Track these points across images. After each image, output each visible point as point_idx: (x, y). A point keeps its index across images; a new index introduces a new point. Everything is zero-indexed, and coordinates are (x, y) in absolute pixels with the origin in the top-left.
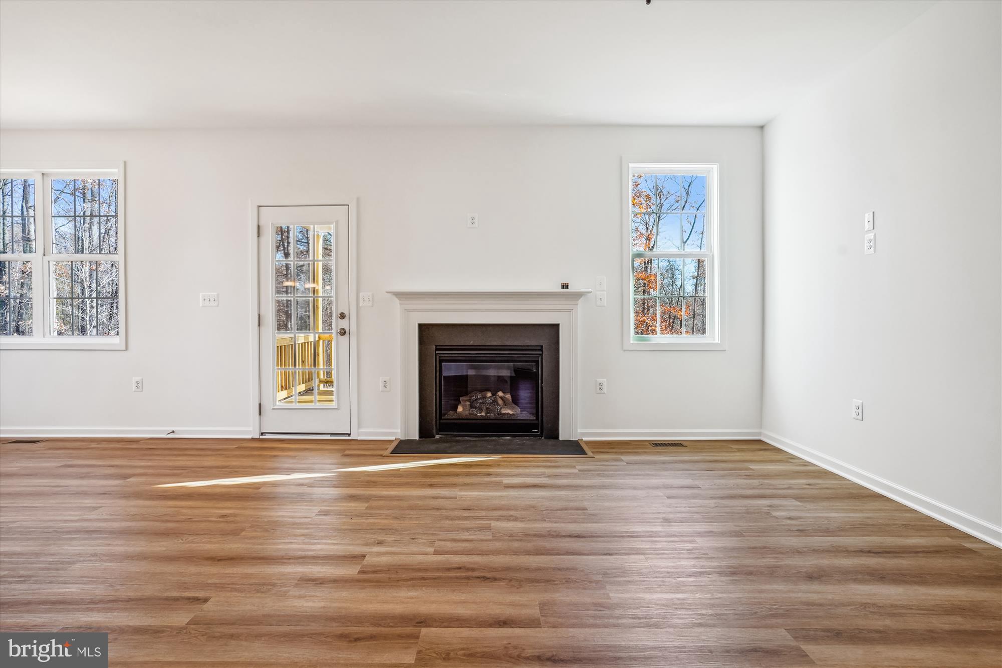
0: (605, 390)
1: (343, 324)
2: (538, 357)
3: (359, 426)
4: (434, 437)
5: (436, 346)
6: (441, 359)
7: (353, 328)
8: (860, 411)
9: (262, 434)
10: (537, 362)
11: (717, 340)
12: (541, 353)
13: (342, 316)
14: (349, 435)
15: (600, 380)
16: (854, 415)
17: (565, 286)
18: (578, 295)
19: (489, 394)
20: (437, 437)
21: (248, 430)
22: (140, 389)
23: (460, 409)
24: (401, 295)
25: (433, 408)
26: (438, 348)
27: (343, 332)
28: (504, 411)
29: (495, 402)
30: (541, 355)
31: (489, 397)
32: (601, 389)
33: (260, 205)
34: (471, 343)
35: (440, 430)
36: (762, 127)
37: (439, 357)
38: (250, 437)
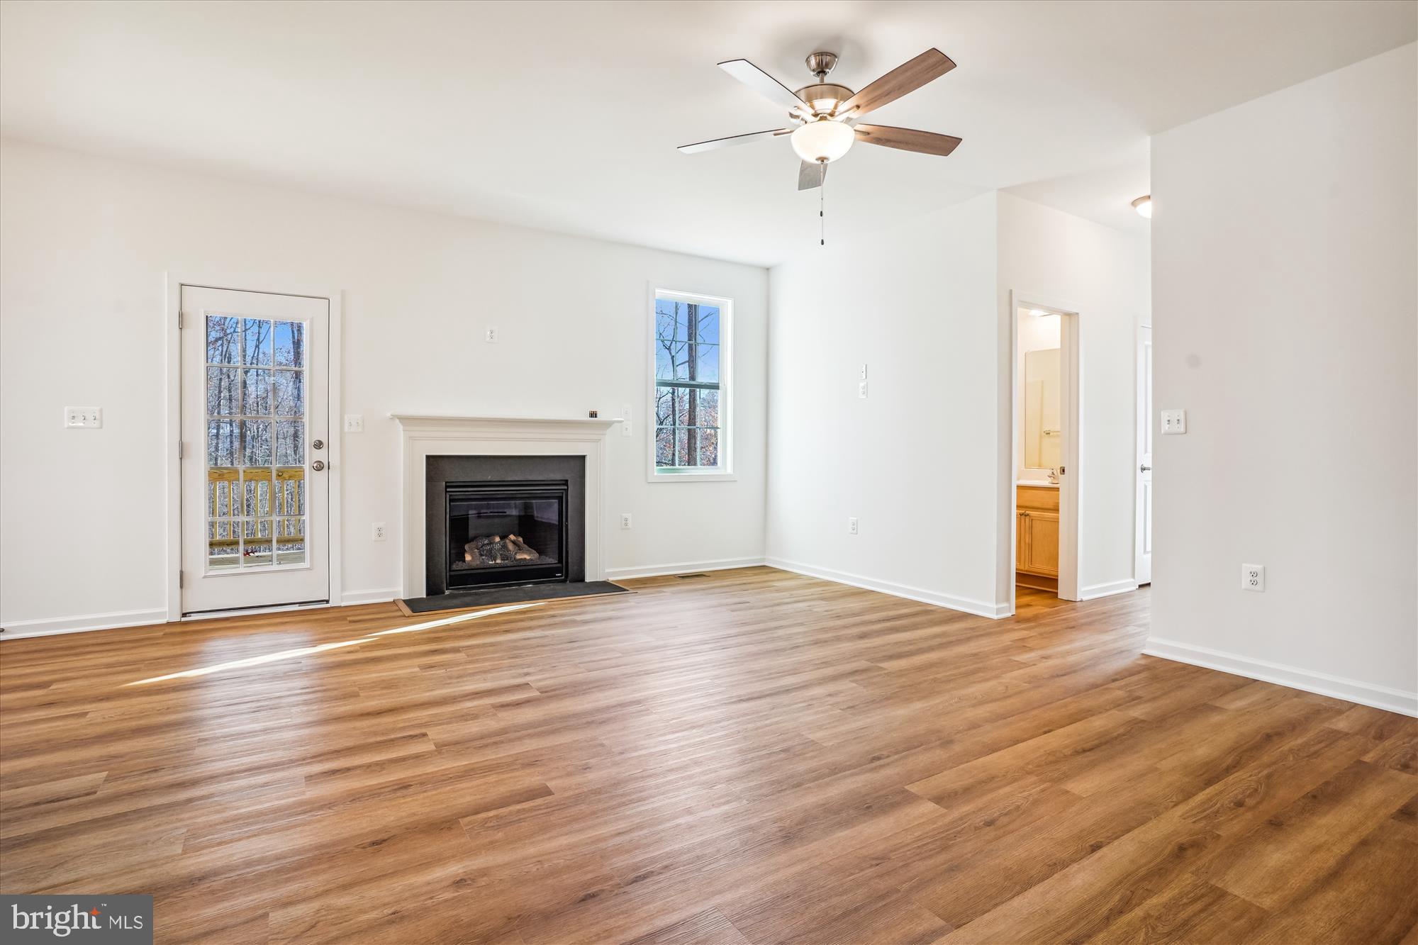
0: (630, 525)
1: (320, 455)
2: (562, 493)
3: (343, 588)
4: (444, 593)
5: (446, 483)
6: (452, 498)
7: (335, 460)
8: (855, 526)
9: (184, 615)
10: (560, 499)
11: (729, 470)
12: (566, 488)
13: (319, 445)
14: (327, 602)
15: (625, 515)
16: (851, 530)
17: (593, 415)
18: (608, 424)
19: (497, 539)
20: (447, 592)
21: (164, 611)
23: (468, 558)
24: (406, 420)
25: (442, 559)
26: (448, 484)
27: (319, 467)
28: (519, 557)
29: (504, 547)
30: (567, 490)
31: (497, 543)
32: (626, 524)
33: (183, 282)
34: (489, 478)
35: (450, 585)
36: (768, 269)
37: (450, 496)
38: (164, 621)
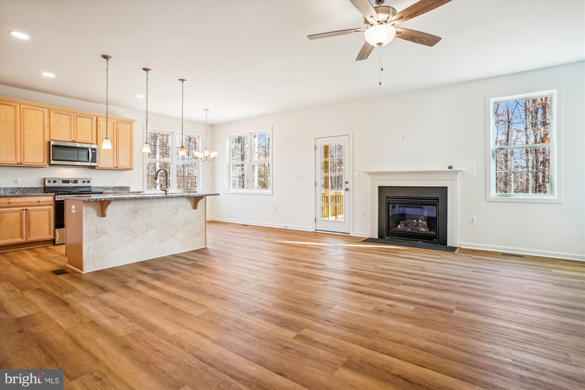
0: (475, 221)
1: (347, 186)
2: (437, 203)
3: (353, 230)
4: (385, 238)
5: (386, 196)
7: (351, 188)
9: (316, 230)
10: (436, 205)
11: (555, 197)
12: (438, 201)
13: (347, 183)
14: (349, 234)
15: (472, 217)
17: (450, 167)
18: (457, 172)
19: (415, 221)
20: (386, 238)
21: (311, 228)
22: (276, 210)
23: (399, 227)
24: (369, 173)
25: (384, 225)
26: (387, 197)
27: (347, 190)
28: (421, 230)
29: (418, 225)
30: (438, 202)
31: (415, 223)
32: (472, 221)
33: (316, 138)
34: (403, 195)
35: (388, 235)
37: (388, 202)
38: (312, 231)
